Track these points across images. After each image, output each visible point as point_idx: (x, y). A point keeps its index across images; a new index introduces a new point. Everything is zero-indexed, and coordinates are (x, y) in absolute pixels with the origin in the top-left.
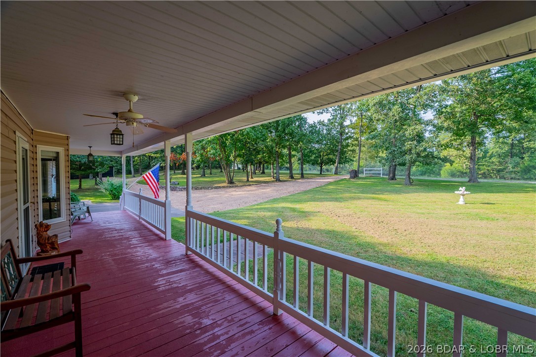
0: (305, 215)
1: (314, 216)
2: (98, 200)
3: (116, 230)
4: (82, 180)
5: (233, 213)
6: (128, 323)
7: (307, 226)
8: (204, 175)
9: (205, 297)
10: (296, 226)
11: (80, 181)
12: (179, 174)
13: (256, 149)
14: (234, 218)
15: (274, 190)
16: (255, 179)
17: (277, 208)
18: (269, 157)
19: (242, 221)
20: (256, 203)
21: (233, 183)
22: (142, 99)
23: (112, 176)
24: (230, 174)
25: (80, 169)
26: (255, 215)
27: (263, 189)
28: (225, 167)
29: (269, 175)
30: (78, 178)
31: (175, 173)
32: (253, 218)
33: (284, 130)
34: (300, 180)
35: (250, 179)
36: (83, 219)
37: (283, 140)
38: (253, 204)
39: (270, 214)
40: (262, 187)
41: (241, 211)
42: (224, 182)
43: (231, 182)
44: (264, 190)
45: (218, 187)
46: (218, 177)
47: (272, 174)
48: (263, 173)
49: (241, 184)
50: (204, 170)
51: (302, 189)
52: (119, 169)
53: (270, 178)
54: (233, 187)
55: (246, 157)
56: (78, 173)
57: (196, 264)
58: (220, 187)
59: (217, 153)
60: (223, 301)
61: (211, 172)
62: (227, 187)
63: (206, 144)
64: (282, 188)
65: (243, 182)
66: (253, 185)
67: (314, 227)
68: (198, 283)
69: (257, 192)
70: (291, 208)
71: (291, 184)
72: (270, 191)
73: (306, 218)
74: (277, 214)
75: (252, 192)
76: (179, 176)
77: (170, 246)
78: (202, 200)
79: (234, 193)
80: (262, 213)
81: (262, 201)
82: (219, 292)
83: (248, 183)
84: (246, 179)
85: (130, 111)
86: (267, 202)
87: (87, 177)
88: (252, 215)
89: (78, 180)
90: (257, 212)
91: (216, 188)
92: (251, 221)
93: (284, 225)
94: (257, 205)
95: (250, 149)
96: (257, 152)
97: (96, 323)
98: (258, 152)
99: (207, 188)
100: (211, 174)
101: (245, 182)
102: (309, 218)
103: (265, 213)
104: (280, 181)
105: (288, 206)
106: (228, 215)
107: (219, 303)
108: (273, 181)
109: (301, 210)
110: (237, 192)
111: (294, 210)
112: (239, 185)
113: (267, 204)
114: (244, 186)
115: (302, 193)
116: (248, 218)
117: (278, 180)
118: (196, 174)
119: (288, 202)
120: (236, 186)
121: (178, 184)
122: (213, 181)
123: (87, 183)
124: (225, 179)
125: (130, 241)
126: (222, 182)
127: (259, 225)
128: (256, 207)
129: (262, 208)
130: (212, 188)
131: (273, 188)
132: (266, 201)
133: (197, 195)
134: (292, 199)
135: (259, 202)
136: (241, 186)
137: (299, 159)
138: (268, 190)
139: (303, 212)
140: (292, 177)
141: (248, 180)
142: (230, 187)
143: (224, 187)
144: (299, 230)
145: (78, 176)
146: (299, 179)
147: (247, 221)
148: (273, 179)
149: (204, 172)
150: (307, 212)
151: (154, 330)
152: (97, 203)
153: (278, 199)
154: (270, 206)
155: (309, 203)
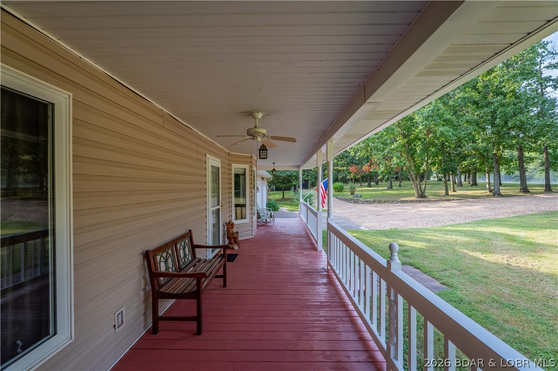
0: (534, 248)
1: (551, 252)
2: (293, 208)
3: (285, 235)
4: (285, 191)
5: (411, 233)
6: (243, 318)
7: (530, 266)
8: (391, 188)
9: (317, 318)
10: (505, 262)
11: (283, 193)
12: (365, 186)
13: (460, 153)
14: (410, 239)
15: (487, 208)
16: (459, 192)
17: (482, 232)
18: (482, 164)
19: (419, 243)
20: (452, 223)
21: (425, 197)
22: (267, 115)
23: (308, 188)
24: (420, 186)
25: (283, 183)
26: (440, 238)
27: (468, 206)
28: (414, 178)
29: (483, 187)
30: (282, 190)
31: (361, 185)
32: (436, 242)
33: (506, 123)
34: (541, 196)
35: (450, 193)
36: (269, 222)
37: (504, 138)
38: (448, 224)
39: (466, 239)
40: (468, 203)
41: (424, 231)
42: (413, 195)
43: (422, 195)
44: (470, 208)
45: (404, 201)
46: (408, 190)
47: (487, 186)
48: (475, 184)
49: (436, 198)
50: (391, 182)
51: (543, 209)
52: (313, 183)
53: (484, 191)
54: (424, 201)
55: (444, 165)
56: (281, 186)
57: (331, 281)
58: (407, 202)
59: (401, 162)
60: (333, 330)
61: (400, 184)
62: (416, 201)
63: (388, 152)
64: (503, 205)
65: (439, 196)
66: (453, 200)
67: (543, 270)
68: (320, 302)
69: (457, 209)
70: (508, 235)
71: (523, 200)
72: (478, 209)
73: (533, 254)
74: (477, 241)
75: (451, 209)
76: (365, 188)
77: (317, 258)
78: (382, 215)
79: (424, 209)
80: (454, 237)
81: (462, 221)
82: (335, 319)
83: (447, 197)
84: (444, 192)
85: (255, 127)
86: (468, 223)
87: (289, 189)
88: (435, 238)
89: (282, 192)
90: (447, 234)
91: (403, 202)
92: (431, 245)
93: (485, 259)
94: (452, 226)
95: (450, 154)
96: (462, 158)
97: (226, 308)
98: (464, 158)
99: (392, 202)
100: (400, 186)
101: (442, 196)
102: (539, 254)
103: (459, 238)
104: (500, 195)
105: (503, 232)
106: (402, 234)
107: (328, 330)
108: (488, 196)
109: (528, 241)
110: (429, 207)
111: (512, 239)
112: (433, 199)
113: (467, 225)
114: (440, 200)
115: (539, 214)
116: (429, 241)
117: (497, 194)
118: (383, 187)
119: (506, 225)
120: (428, 201)
121: (361, 196)
122: (399, 195)
123: (289, 194)
124: (414, 192)
125: (289, 246)
126: (411, 196)
127: (440, 251)
128: (449, 228)
129: (456, 231)
130: (397, 202)
131: (486, 205)
132: (470, 221)
133: (379, 209)
134: (515, 222)
135: (457, 223)
136: (436, 201)
137: (542, 164)
138: (477, 207)
139: (531, 243)
140: (525, 190)
141: (447, 194)
142: (420, 202)
143: (412, 201)
144: (510, 270)
145: (281, 188)
146: (541, 193)
147: (427, 244)
148: (488, 193)
149: (391, 184)
150: (539, 245)
151: (257, 333)
152: (290, 210)
153: (490, 221)
154: (471, 229)
155: (549, 230)
